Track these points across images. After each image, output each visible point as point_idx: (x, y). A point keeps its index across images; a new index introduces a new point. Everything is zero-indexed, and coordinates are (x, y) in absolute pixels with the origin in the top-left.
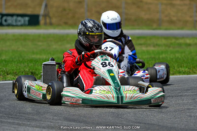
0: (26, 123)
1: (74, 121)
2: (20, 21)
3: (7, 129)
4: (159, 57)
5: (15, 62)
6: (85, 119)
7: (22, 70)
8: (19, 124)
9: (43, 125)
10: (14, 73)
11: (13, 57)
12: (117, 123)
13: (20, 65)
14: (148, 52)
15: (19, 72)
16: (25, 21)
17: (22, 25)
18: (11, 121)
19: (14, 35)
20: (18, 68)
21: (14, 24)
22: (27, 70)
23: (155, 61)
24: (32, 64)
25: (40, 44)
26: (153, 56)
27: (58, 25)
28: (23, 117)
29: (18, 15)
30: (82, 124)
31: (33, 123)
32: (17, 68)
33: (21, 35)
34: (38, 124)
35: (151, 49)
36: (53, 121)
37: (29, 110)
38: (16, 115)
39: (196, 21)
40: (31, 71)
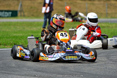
0: (12, 73)
1: (40, 71)
2: (6, 14)
3: (2, 76)
5: (4, 38)
6: (46, 70)
7: (9, 42)
8: (8, 74)
9: (22, 74)
10: (4, 44)
11: (4, 35)
13: (7, 40)
15: (7, 44)
16: (9, 14)
17: (8, 17)
18: (4, 72)
19: (3, 23)
21: (3, 15)
22: (12, 42)
25: (18, 27)
27: (28, 17)
28: (10, 70)
29: (5, 11)
30: (44, 73)
31: (16, 73)
32: (6, 41)
33: (7, 22)
34: (19, 73)
36: (28, 71)
37: (14, 65)
38: (6, 68)
39: (107, 13)
40: (14, 43)
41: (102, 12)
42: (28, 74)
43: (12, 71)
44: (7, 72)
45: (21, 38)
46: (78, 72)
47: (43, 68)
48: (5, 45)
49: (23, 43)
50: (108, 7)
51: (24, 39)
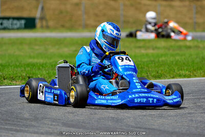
0: (24, 129)
1: (73, 126)
2: (16, 24)
3: (4, 135)
4: (159, 60)
5: (11, 66)
6: (83, 124)
7: (19, 75)
8: (17, 131)
9: (41, 131)
10: (10, 77)
11: (10, 61)
12: (117, 128)
13: (17, 69)
14: (147, 55)
15: (16, 77)
16: (21, 24)
17: (18, 29)
18: (9, 127)
19: (10, 39)
20: (15, 72)
21: (10, 26)
22: (24, 74)
23: (155, 64)
24: (29, 69)
25: (37, 47)
26: (152, 59)
27: (55, 28)
28: (20, 123)
29: (14, 18)
31: (31, 130)
32: (13, 72)
33: (17, 39)
34: (36, 130)
35: (150, 51)
36: (51, 127)
37: (27, 115)
38: (13, 121)
39: (196, 23)
40: (28, 75)
41: (187, 20)
42: (51, 131)
43: (24, 125)
44: (14, 128)
45: (41, 67)
46: (141, 128)
47: (78, 120)
48: (13, 79)
49: (44, 75)
50: (197, 13)
51: (47, 68)
